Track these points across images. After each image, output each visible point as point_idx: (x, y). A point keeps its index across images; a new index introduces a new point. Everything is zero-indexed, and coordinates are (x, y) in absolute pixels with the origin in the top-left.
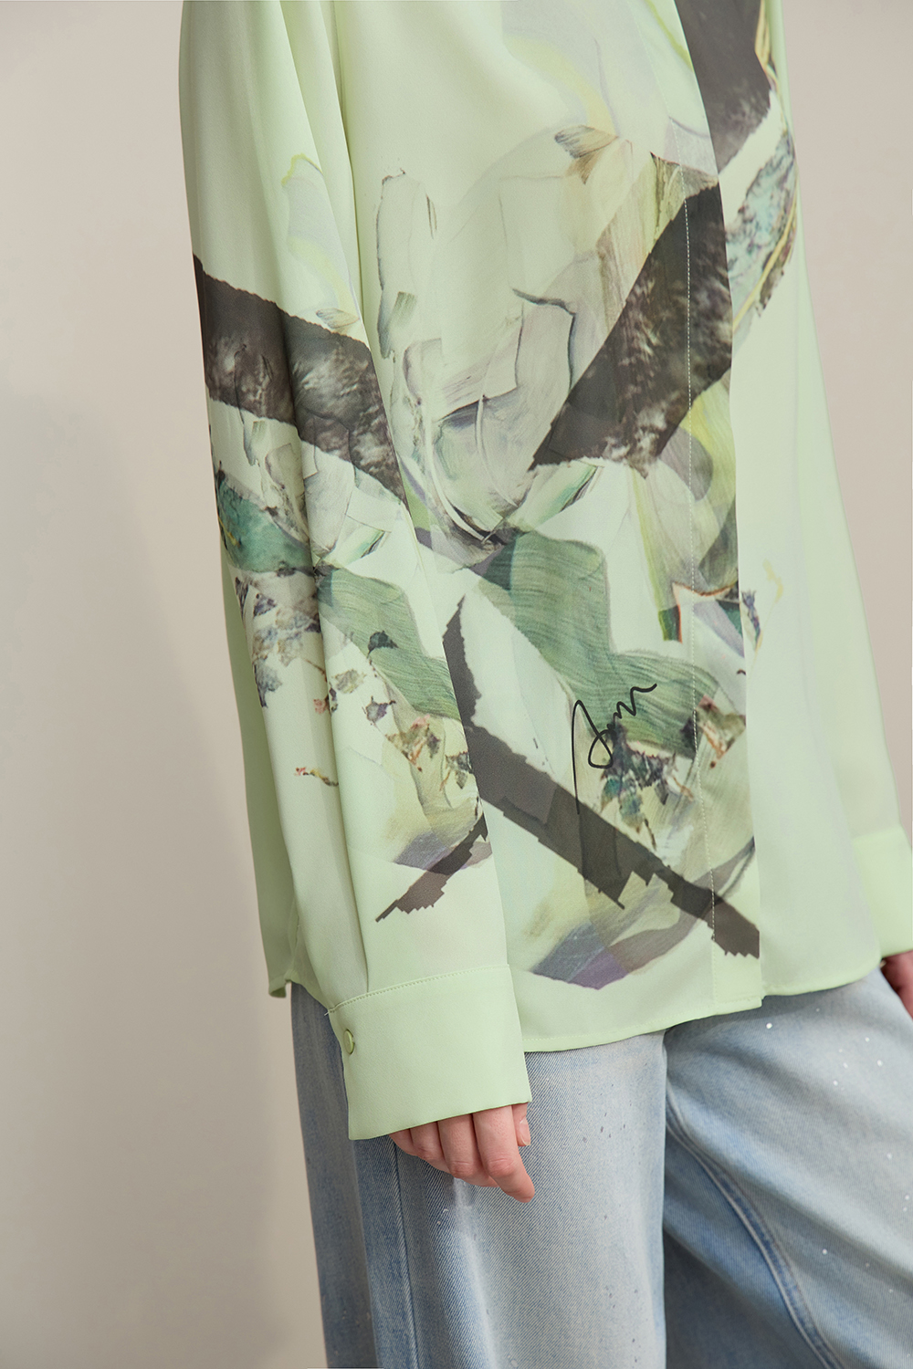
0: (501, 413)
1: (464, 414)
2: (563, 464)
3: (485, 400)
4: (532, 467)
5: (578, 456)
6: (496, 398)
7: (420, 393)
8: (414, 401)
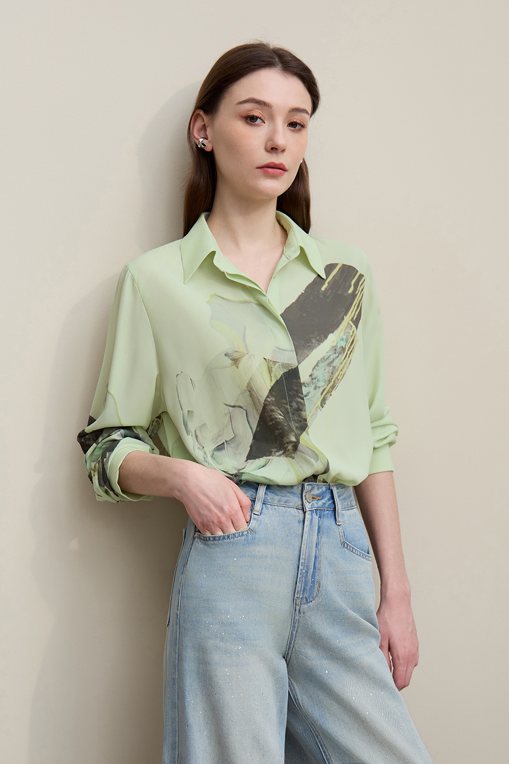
0: (232, 445)
1: (220, 447)
2: (257, 459)
3: (226, 442)
4: (246, 461)
5: (262, 457)
6: (229, 440)
7: (203, 445)
8: (201, 448)
